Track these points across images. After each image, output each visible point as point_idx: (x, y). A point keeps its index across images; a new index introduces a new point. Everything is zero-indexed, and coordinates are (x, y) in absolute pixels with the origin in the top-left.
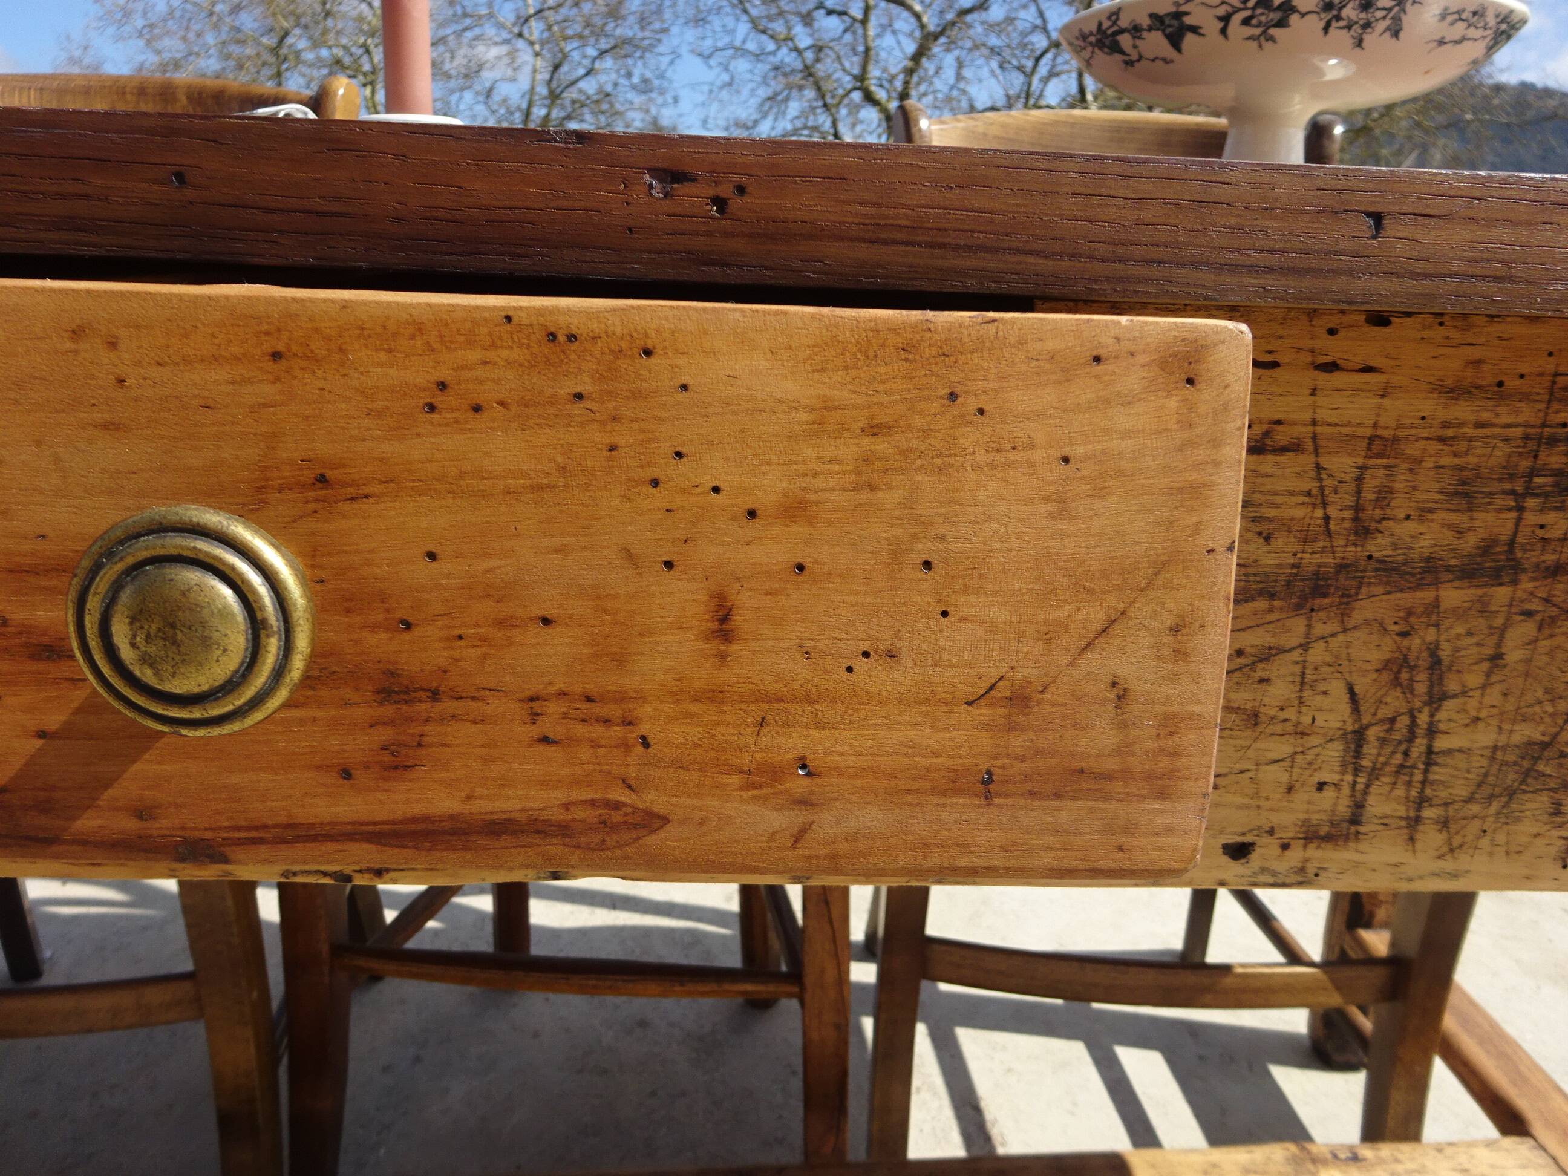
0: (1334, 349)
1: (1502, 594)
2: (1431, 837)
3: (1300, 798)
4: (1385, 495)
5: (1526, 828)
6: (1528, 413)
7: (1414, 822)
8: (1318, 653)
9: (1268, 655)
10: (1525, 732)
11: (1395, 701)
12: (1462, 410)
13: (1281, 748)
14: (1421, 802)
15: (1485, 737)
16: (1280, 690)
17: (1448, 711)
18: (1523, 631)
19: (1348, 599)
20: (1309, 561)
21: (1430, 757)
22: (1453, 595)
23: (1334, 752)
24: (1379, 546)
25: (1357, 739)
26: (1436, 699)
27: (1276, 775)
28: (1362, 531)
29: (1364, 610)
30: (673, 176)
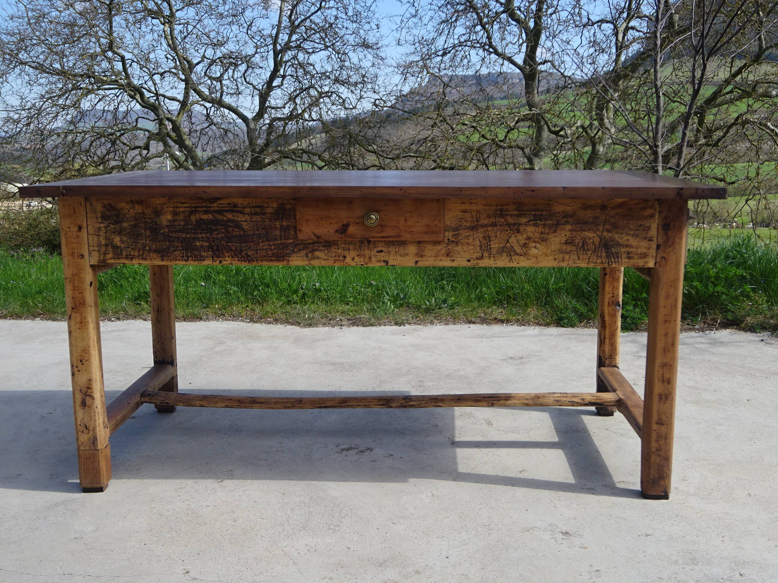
0: (471, 201)
1: (495, 228)
2: (492, 259)
3: (476, 254)
4: (479, 217)
5: (504, 258)
6: (494, 208)
7: (490, 257)
8: (475, 236)
9: (469, 236)
10: (501, 245)
11: (485, 242)
12: (487, 208)
13: (472, 247)
14: (490, 254)
15: (497, 246)
16: (471, 240)
17: (491, 243)
18: (498, 233)
19: (477, 230)
20: (472, 225)
21: (490, 248)
22: (490, 229)
23: (479, 248)
24: (480, 223)
25: (481, 246)
26: (490, 241)
27: (472, 251)
28: (478, 221)
29: (479, 230)
30: (401, 190)
